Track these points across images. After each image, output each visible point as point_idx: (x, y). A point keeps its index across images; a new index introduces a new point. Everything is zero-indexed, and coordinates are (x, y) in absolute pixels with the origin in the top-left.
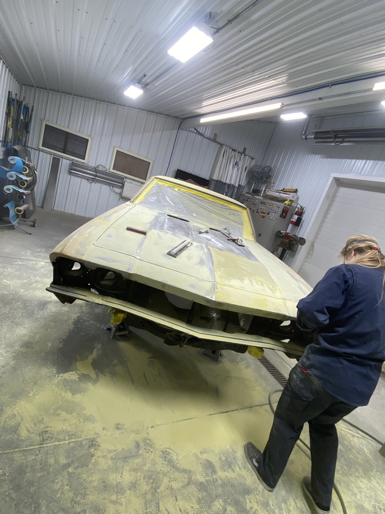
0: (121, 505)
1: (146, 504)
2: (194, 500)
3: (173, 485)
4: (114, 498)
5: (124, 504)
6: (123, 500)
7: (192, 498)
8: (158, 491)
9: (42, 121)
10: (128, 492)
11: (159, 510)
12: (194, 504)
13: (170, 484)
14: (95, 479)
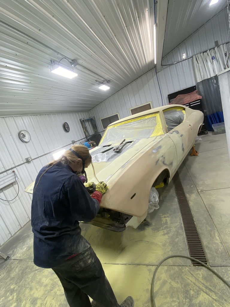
0: (37, 291)
1: (43, 295)
2: (59, 303)
3: (57, 292)
4: (38, 287)
5: (38, 290)
6: (39, 289)
7: (59, 302)
8: (51, 292)
9: (99, 119)
10: (43, 287)
11: (45, 299)
12: (57, 304)
13: (57, 291)
14: (39, 277)
